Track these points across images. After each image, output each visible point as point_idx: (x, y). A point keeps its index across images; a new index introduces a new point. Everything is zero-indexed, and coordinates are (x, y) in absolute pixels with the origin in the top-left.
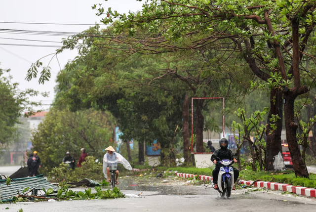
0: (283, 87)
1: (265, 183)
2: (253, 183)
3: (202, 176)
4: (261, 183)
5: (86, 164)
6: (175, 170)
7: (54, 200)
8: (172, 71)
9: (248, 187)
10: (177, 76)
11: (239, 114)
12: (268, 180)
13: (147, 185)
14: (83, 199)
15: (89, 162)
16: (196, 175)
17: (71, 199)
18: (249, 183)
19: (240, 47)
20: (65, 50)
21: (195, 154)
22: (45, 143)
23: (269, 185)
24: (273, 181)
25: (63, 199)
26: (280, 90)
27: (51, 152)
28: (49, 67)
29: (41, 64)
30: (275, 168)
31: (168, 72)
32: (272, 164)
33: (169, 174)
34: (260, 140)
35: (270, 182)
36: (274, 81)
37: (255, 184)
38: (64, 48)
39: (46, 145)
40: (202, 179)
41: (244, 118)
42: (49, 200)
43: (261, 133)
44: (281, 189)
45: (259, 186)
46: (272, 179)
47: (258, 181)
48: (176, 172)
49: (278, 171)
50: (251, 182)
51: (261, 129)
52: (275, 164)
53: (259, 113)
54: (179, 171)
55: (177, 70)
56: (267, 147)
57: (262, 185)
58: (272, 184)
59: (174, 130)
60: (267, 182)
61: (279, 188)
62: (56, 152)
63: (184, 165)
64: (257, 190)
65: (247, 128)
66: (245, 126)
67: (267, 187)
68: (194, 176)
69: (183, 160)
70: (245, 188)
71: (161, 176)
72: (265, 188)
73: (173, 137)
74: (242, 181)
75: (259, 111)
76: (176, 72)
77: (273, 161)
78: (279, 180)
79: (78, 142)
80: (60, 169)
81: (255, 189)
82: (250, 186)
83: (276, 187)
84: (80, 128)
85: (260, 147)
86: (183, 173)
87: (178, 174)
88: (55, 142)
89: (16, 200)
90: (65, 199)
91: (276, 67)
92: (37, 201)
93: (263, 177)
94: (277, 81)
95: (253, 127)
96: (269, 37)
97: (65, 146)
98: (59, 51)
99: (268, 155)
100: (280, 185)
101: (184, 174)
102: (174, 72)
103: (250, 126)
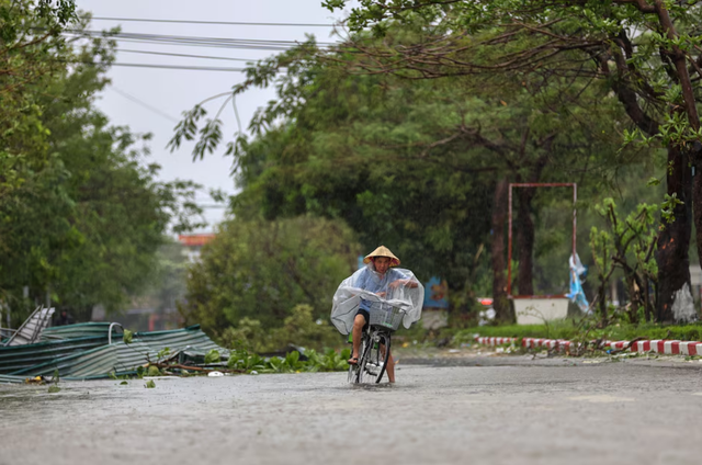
0: (692, 142)
1: (654, 343)
2: (630, 345)
3: (528, 340)
4: (644, 344)
5: (295, 320)
6: (474, 333)
7: (219, 374)
8: (469, 130)
9: (618, 352)
10: (479, 140)
11: (603, 212)
12: (659, 337)
13: (416, 357)
14: (280, 372)
15: (301, 317)
16: (517, 339)
17: (255, 372)
18: (621, 346)
19: (605, 67)
20: (252, 88)
21: (516, 297)
22: (215, 285)
23: (661, 346)
24: (668, 338)
25: (240, 372)
26: (685, 148)
27: (226, 303)
28: (219, 121)
29: (203, 112)
30: (675, 317)
31: (463, 132)
32: (669, 307)
33: (461, 340)
34: (647, 261)
35: (664, 340)
36: (673, 130)
37: (633, 346)
38: (248, 83)
39: (217, 290)
40: (528, 344)
41: (614, 218)
42: (210, 374)
43: (649, 248)
44: (686, 351)
45: (641, 349)
46: (667, 334)
47: (640, 339)
48: (476, 336)
49: (682, 323)
50: (626, 343)
51: (650, 239)
52: (675, 307)
53: (645, 210)
54: (482, 334)
55: (480, 128)
56: (661, 275)
57: (646, 347)
58: (668, 343)
59: (474, 254)
60: (656, 341)
61: (681, 349)
62: (236, 303)
63: (494, 323)
64: (637, 355)
65: (620, 238)
66: (617, 234)
67: (656, 350)
68: (512, 340)
69: (491, 314)
70: (614, 353)
71: (445, 345)
72: (653, 352)
73: (471, 268)
74: (608, 342)
75: (645, 205)
76: (478, 132)
77: (671, 302)
78: (682, 335)
79: (280, 283)
80: (242, 331)
81: (634, 354)
82: (624, 350)
83: (675, 349)
84: (284, 255)
85: (646, 276)
86: (490, 336)
87: (481, 340)
88: (234, 284)
89: (144, 373)
90: (244, 372)
91: (677, 101)
92: (187, 376)
93: (651, 331)
94: (679, 130)
95: (633, 237)
96: (663, 40)
97: (254, 291)
98: (239, 89)
99: (661, 290)
100: (683, 345)
101: (492, 339)
102: (474, 132)
103: (628, 235)
